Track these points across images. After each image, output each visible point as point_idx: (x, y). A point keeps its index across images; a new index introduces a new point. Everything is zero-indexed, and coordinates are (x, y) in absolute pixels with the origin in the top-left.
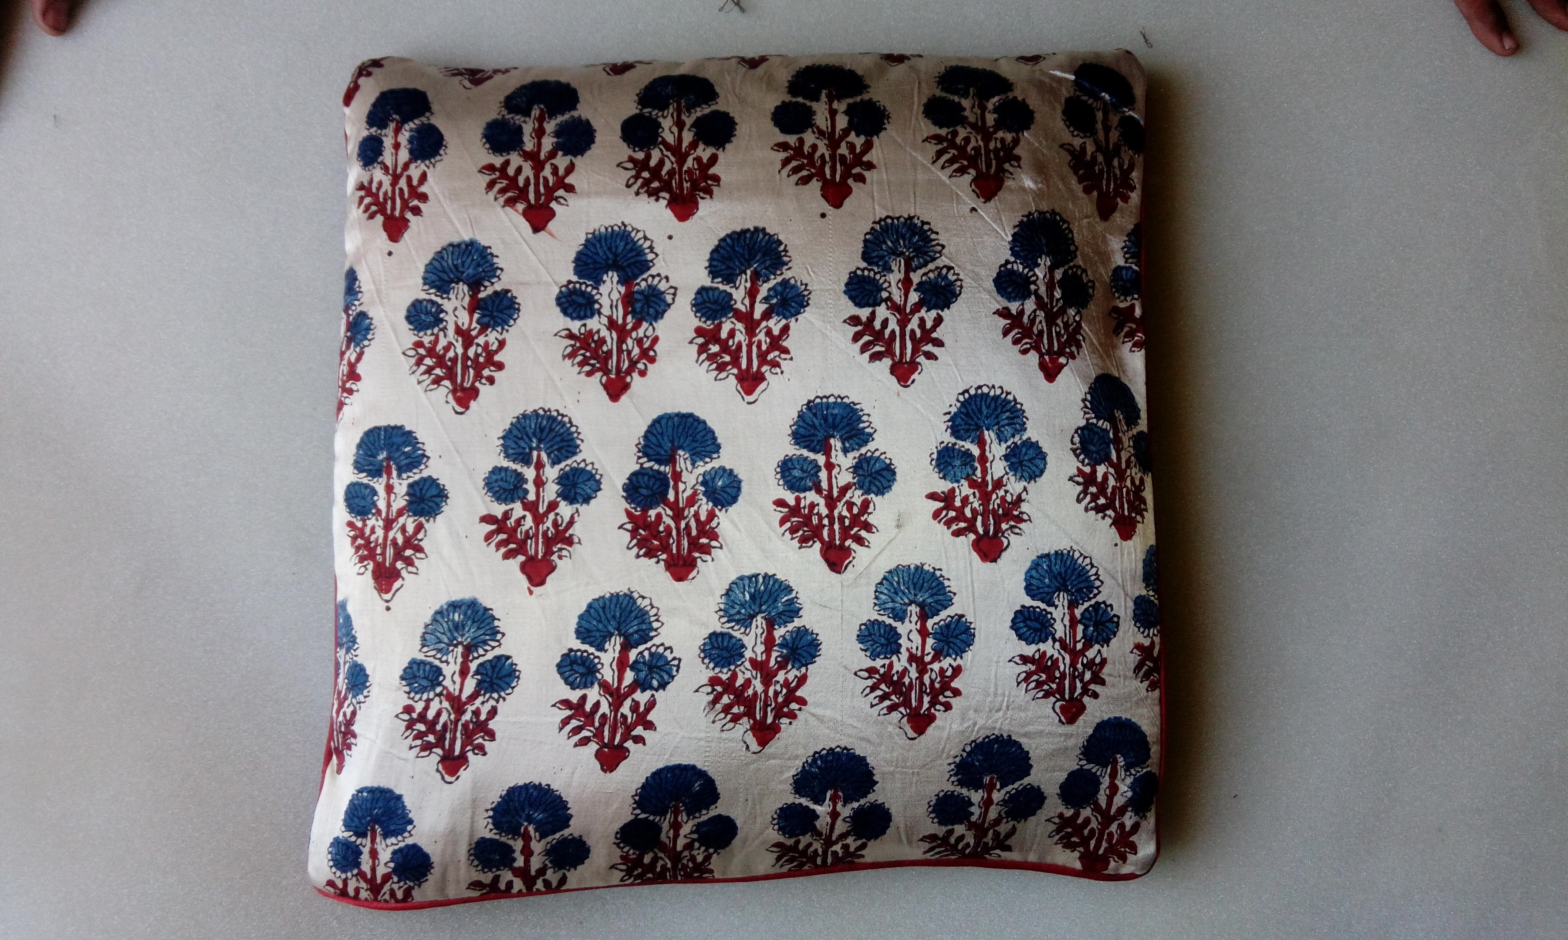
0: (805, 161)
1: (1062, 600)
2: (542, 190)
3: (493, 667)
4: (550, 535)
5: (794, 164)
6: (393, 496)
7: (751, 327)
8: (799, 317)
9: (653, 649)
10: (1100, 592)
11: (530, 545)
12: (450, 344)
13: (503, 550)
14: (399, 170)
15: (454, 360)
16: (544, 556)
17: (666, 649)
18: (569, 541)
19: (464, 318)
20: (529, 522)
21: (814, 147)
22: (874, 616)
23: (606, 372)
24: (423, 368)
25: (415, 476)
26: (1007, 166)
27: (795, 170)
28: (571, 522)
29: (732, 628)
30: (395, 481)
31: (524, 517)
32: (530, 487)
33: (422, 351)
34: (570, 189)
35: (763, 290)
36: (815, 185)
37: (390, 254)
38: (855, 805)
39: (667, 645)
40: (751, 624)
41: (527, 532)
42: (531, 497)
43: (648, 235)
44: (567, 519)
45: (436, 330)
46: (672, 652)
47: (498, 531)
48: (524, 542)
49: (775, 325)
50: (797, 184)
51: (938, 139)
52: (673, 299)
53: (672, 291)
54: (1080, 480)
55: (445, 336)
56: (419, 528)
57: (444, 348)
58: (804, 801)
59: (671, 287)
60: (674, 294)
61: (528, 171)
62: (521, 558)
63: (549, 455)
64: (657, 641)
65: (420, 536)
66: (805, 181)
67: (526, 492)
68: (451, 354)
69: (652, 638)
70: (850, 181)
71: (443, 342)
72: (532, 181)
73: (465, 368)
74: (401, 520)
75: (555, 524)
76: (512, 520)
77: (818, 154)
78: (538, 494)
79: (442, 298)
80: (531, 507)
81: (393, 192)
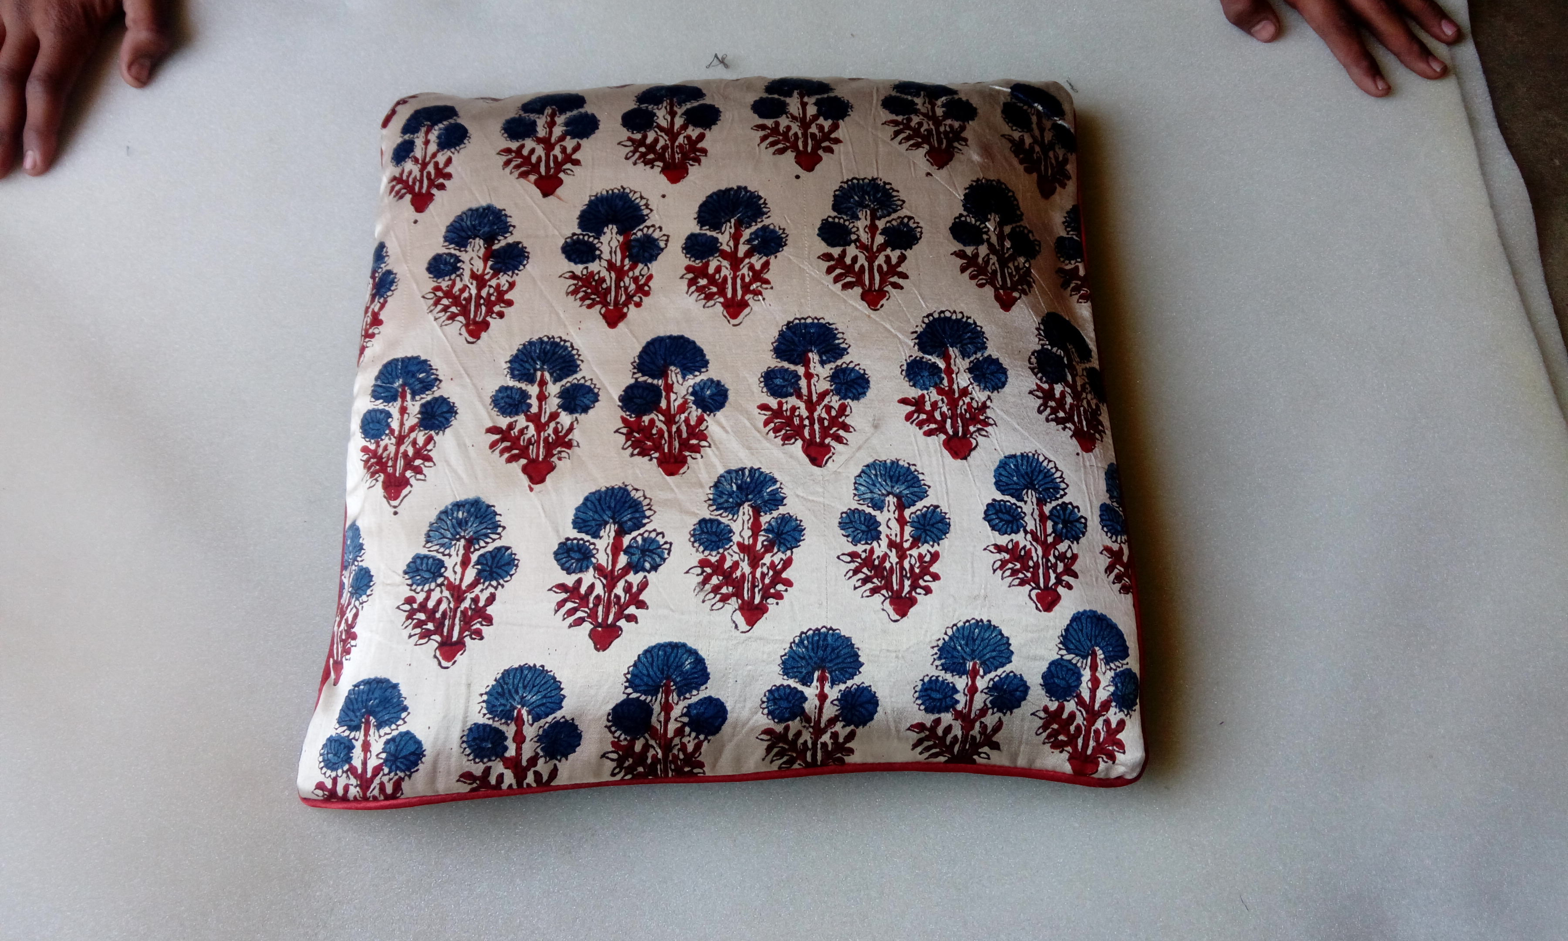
0: (781, 138)
1: (1031, 497)
2: (552, 165)
3: (493, 558)
4: (551, 440)
5: (771, 139)
6: (406, 416)
7: (736, 264)
8: (778, 254)
9: (646, 535)
10: (1065, 494)
11: (532, 451)
12: (466, 287)
13: (506, 455)
14: (428, 159)
15: (469, 300)
16: (545, 457)
17: (658, 534)
18: (569, 445)
19: (479, 265)
20: (532, 431)
21: (789, 128)
22: (854, 505)
23: (605, 304)
24: (440, 307)
25: (428, 397)
26: (956, 144)
27: (772, 144)
28: (571, 429)
29: (720, 515)
30: (409, 403)
31: (527, 427)
32: (534, 402)
33: (440, 294)
34: (577, 163)
35: (747, 234)
36: (790, 155)
37: (416, 222)
38: (843, 687)
39: (659, 530)
40: (738, 511)
41: (530, 440)
42: (534, 410)
43: (643, 195)
44: (567, 426)
45: (453, 277)
46: (663, 537)
47: (502, 440)
48: (527, 448)
49: (757, 261)
50: (774, 154)
51: (895, 123)
52: (666, 245)
53: (665, 238)
54: (1039, 394)
55: (461, 280)
56: (429, 440)
57: (460, 290)
58: (793, 683)
59: (664, 235)
60: (667, 241)
61: (540, 151)
62: (523, 461)
63: (551, 375)
64: (649, 527)
65: (429, 448)
66: (781, 152)
67: (530, 406)
68: (466, 295)
69: (644, 525)
70: (820, 152)
71: (459, 285)
72: (544, 159)
73: (478, 306)
74: (413, 435)
75: (556, 431)
76: (516, 431)
77: (791, 133)
78: (540, 407)
79: (460, 251)
80: (534, 419)
81: (422, 175)
